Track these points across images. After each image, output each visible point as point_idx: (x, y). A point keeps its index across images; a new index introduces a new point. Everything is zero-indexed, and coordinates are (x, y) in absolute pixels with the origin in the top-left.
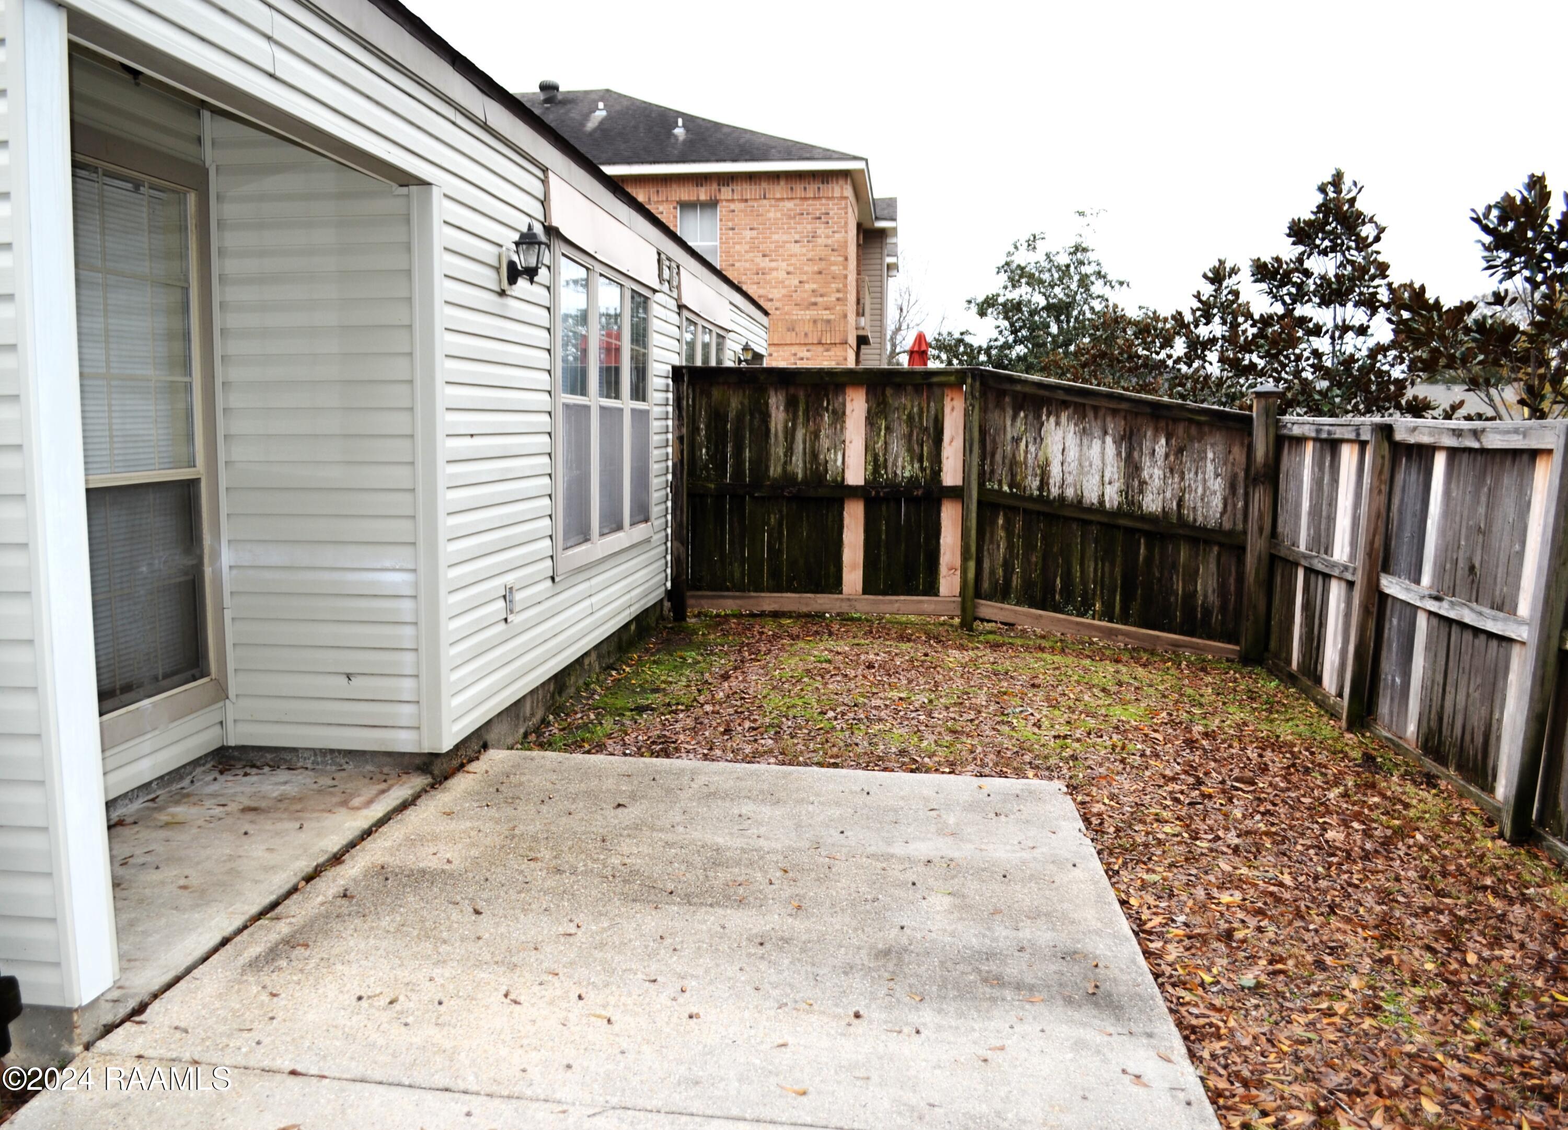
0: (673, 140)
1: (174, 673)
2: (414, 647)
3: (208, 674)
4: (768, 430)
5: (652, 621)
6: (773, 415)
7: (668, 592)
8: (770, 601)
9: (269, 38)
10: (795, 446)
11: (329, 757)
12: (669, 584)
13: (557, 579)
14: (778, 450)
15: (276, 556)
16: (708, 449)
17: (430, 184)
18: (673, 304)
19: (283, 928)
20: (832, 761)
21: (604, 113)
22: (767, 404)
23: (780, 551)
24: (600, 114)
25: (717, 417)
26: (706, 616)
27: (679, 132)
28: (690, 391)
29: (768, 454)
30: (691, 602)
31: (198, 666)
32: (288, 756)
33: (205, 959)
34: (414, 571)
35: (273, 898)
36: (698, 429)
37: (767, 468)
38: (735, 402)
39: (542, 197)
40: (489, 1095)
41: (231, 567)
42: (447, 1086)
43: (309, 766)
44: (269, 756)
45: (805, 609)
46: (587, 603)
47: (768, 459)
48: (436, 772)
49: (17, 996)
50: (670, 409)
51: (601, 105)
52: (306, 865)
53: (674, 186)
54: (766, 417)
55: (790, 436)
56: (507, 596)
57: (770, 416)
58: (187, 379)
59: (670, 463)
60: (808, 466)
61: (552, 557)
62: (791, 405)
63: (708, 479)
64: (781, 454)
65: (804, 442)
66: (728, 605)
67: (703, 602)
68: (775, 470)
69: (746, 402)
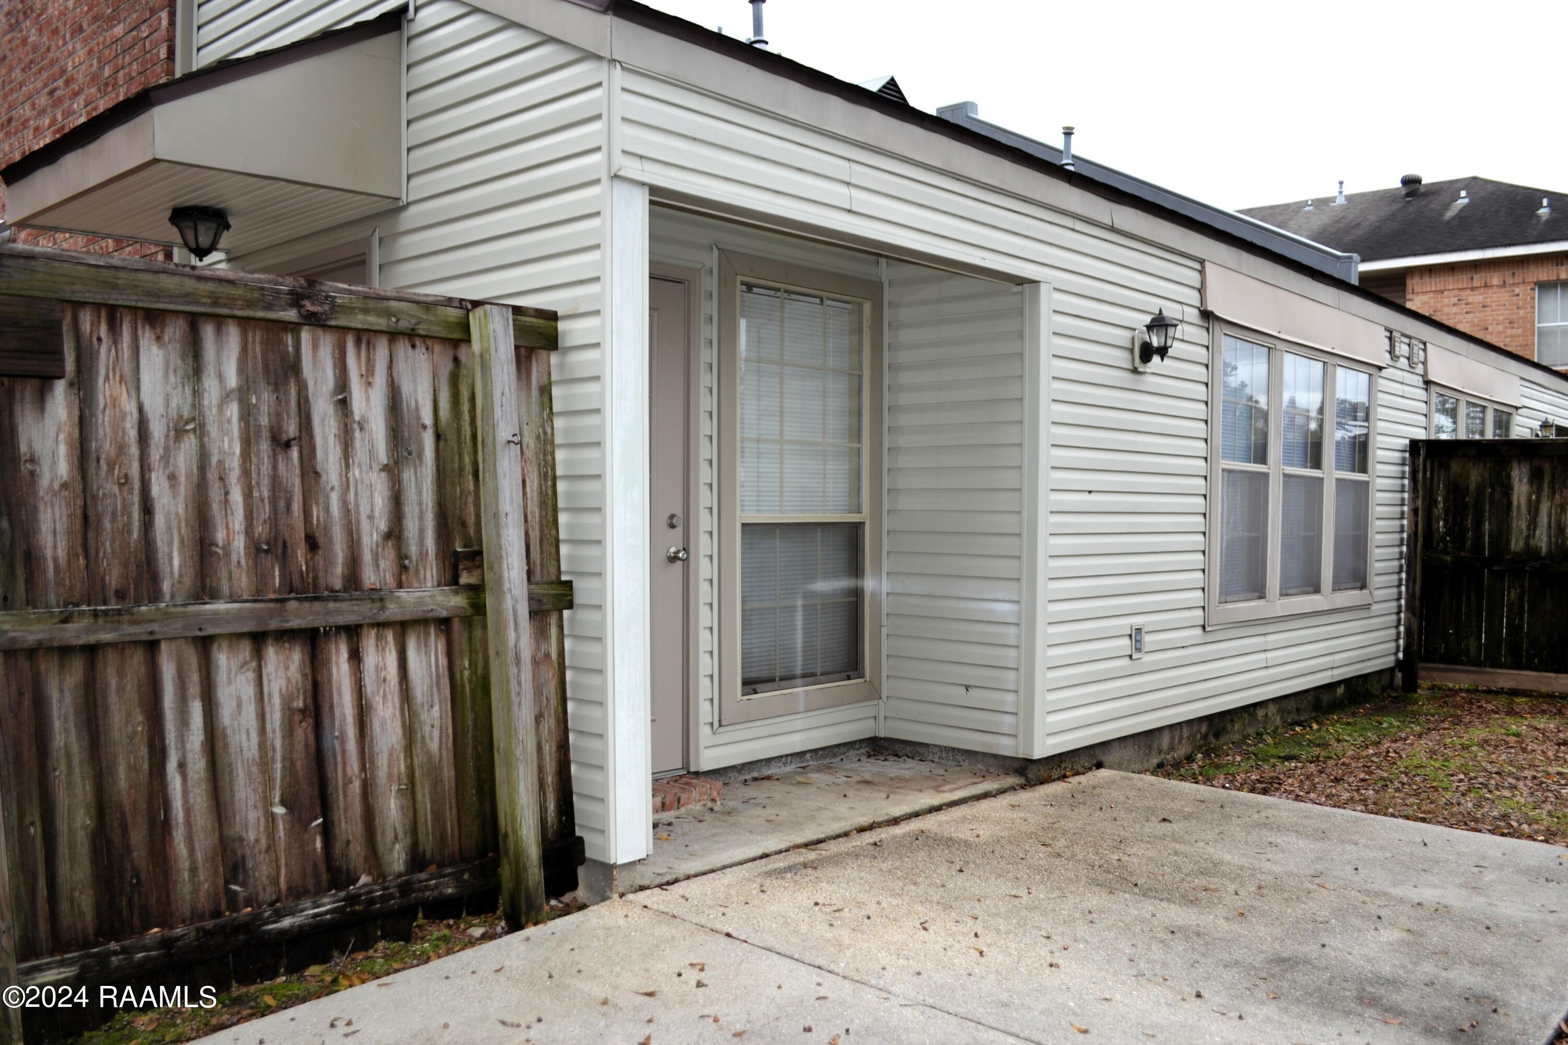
0: (1534, 221)
1: (830, 673)
2: (1015, 666)
3: (863, 677)
4: (1510, 503)
5: (1375, 688)
6: (1516, 488)
7: (1398, 662)
8: (1506, 678)
9: (848, 184)
10: (1539, 520)
11: (951, 754)
12: (1401, 655)
13: (1208, 629)
14: (1520, 524)
15: (917, 586)
16: (1446, 521)
17: (1038, 282)
18: (1418, 381)
19: (812, 855)
20: (1423, 815)
21: (1466, 201)
22: (1509, 477)
23: (1521, 627)
24: (1463, 202)
25: (1456, 490)
26: (1440, 689)
27: (1544, 212)
28: (1428, 464)
29: (1509, 526)
30: (1422, 673)
31: (856, 670)
32: (921, 750)
33: (741, 863)
34: (1018, 602)
35: (822, 836)
36: (1436, 501)
37: (1508, 542)
38: (1475, 475)
39: (1199, 286)
40: (844, 977)
41: (888, 594)
42: (821, 965)
43: (936, 760)
44: (909, 749)
45: (1544, 689)
46: (1262, 656)
47: (1509, 532)
48: (1030, 776)
49: (583, 851)
50: (1406, 482)
51: (1463, 193)
52: (864, 820)
53: (1532, 267)
54: (1507, 489)
55: (1533, 509)
56: (1136, 635)
57: (1512, 489)
58: (857, 445)
59: (1405, 535)
60: (1553, 540)
61: (1204, 608)
62: (1536, 477)
63: (1445, 552)
64: (1524, 527)
65: (1550, 516)
66: (1461, 680)
67: (1435, 674)
68: (1516, 544)
69: (1487, 475)
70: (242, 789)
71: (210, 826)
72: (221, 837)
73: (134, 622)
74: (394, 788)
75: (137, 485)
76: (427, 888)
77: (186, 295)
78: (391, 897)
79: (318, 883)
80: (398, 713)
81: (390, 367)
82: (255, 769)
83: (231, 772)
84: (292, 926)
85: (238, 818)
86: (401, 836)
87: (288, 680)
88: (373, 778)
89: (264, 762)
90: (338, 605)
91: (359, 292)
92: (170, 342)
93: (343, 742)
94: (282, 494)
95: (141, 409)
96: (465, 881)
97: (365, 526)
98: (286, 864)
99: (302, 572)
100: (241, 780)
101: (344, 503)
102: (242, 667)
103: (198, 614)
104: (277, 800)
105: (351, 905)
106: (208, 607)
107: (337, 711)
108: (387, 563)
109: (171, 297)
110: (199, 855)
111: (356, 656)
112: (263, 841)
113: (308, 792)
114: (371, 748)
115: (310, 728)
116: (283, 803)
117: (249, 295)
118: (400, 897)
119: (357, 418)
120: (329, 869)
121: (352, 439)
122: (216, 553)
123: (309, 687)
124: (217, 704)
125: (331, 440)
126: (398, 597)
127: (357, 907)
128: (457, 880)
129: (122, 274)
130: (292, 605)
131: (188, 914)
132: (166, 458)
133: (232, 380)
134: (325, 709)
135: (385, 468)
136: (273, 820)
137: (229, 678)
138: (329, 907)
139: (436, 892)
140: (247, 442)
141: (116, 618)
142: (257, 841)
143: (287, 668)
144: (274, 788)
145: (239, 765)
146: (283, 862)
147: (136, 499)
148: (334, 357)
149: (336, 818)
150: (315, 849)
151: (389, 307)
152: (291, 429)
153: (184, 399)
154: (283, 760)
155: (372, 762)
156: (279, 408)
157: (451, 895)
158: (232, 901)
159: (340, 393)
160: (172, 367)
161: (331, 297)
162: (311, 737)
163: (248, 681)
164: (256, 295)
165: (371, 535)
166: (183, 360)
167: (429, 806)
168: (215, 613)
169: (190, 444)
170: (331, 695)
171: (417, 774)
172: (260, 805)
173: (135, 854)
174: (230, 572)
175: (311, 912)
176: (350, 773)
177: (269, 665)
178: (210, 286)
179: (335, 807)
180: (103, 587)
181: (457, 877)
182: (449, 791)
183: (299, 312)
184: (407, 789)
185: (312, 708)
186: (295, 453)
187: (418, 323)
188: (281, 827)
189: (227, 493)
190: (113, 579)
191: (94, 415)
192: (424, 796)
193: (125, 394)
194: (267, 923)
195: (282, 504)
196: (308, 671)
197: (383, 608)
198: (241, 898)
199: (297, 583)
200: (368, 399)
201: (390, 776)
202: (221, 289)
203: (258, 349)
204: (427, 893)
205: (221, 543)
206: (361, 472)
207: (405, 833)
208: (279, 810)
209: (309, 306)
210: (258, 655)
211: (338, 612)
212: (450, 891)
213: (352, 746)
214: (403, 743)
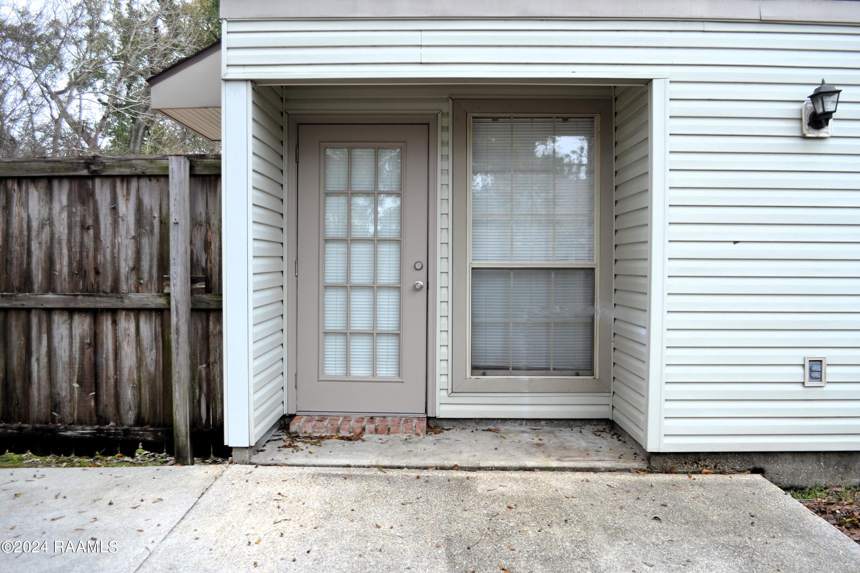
3: (593, 375)
9: (421, 46)
17: (650, 79)
41: (615, 319)
70: (61, 373)
71: (47, 386)
72: (51, 391)
73: (16, 300)
74: (131, 385)
75: (26, 247)
76: (137, 434)
77: (41, 169)
78: (119, 434)
79: (91, 420)
80: (134, 351)
81: (138, 191)
82: (66, 366)
83: (56, 366)
84: (71, 436)
85: (58, 385)
86: (133, 408)
87: (83, 330)
88: (121, 379)
89: (71, 364)
90: (101, 299)
91: (117, 158)
92: (41, 188)
93: (107, 360)
94: (85, 250)
95: (29, 216)
96: (158, 436)
97: (123, 264)
98: (78, 409)
99: (92, 283)
100: (60, 369)
101: (113, 253)
102: (64, 322)
103: (41, 299)
104: (75, 380)
105: (99, 433)
106: (45, 296)
107: (105, 346)
108: (132, 281)
109: (35, 170)
110: (42, 397)
111: (115, 323)
112: (68, 397)
113: (89, 379)
114: (120, 365)
115: (92, 352)
116: (78, 382)
117: (67, 166)
118: (123, 436)
119: (121, 215)
120: (97, 415)
121: (118, 224)
122: (56, 274)
123: (93, 334)
124: (53, 337)
125: (108, 226)
126: (130, 297)
127: (102, 435)
128: (154, 434)
129: (17, 164)
130: (80, 297)
131: (36, 420)
132: (38, 235)
133: (65, 202)
134: (99, 345)
135: (134, 238)
136: (73, 389)
137: (58, 326)
138: (89, 431)
139: (142, 437)
140: (70, 227)
141: (10, 298)
142: (66, 396)
143: (83, 325)
144: (74, 375)
145: (60, 363)
146: (76, 408)
147: (26, 252)
148: (111, 189)
149: (101, 393)
150: (91, 405)
151: (131, 163)
152: (90, 221)
153: (46, 212)
154: (79, 364)
155: (120, 371)
156: (85, 213)
157: (150, 440)
158: (53, 419)
159: (113, 205)
160: (41, 198)
161: (103, 162)
162: (92, 356)
163: (66, 328)
164: (70, 166)
165: (125, 268)
166: (46, 195)
167: (148, 397)
168: (48, 299)
169: (47, 229)
170: (103, 339)
171: (142, 381)
172: (68, 381)
173: (18, 392)
174: (61, 282)
175: (81, 431)
176: (109, 375)
177: (75, 323)
178: (51, 164)
179: (101, 389)
180: (13, 286)
181: (154, 433)
182: (159, 392)
183: (89, 171)
184: (137, 387)
185: (93, 344)
186: (91, 232)
187: (147, 169)
188: (76, 392)
189: (61, 250)
190: (16, 283)
191: (11, 220)
192: (145, 391)
193: (23, 211)
194: (61, 432)
195: (85, 254)
196: (93, 327)
197: (122, 301)
198: (57, 418)
199: (90, 288)
200: (127, 207)
201: (129, 380)
202: (55, 165)
203: (76, 188)
204: (138, 437)
205: (58, 270)
206: (121, 240)
207: (135, 407)
208: (76, 385)
209: (93, 167)
210: (71, 318)
211: (101, 302)
212: (150, 439)
213: (111, 363)
214: (136, 365)
